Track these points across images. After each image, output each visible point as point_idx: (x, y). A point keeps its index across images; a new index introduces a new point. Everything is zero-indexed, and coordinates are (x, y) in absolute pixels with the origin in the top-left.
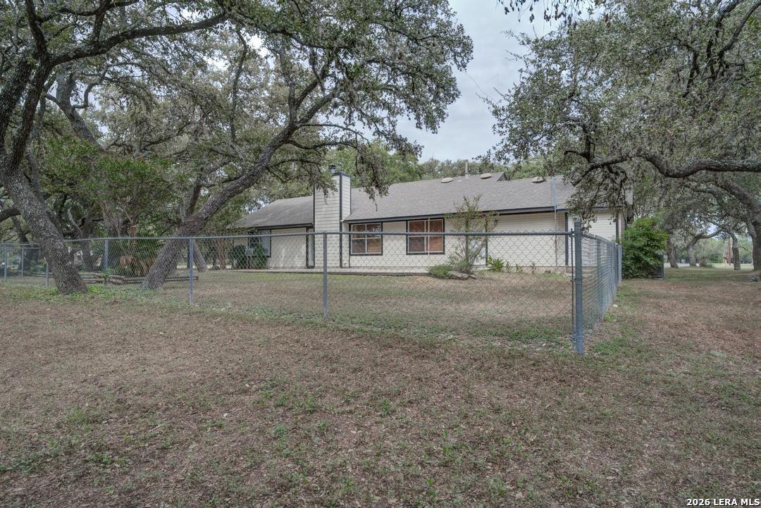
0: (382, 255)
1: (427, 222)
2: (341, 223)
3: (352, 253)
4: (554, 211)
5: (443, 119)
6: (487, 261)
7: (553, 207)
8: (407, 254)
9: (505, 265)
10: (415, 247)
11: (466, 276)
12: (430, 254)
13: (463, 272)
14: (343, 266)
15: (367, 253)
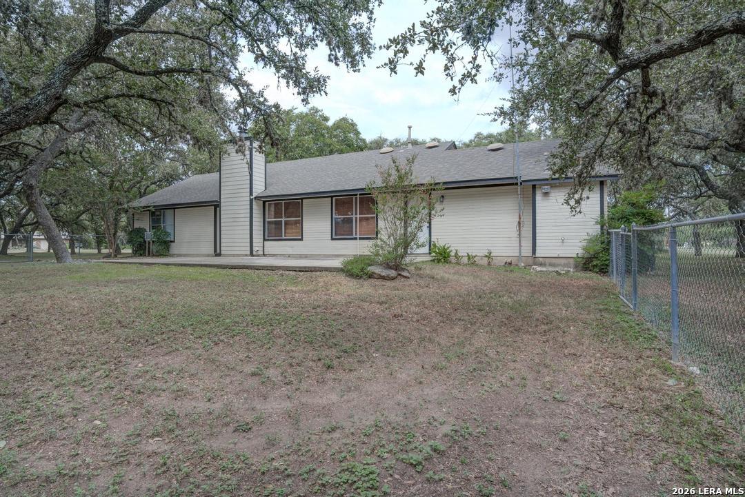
0: (301, 240)
1: (356, 199)
2: (251, 201)
3: (266, 238)
4: (517, 184)
5: (369, 54)
6: (430, 250)
7: (516, 178)
8: (332, 239)
9: (453, 254)
10: (341, 231)
11: (393, 273)
12: (360, 239)
13: (390, 268)
14: (254, 253)
15: (284, 237)
